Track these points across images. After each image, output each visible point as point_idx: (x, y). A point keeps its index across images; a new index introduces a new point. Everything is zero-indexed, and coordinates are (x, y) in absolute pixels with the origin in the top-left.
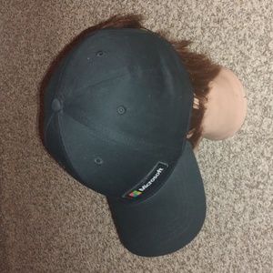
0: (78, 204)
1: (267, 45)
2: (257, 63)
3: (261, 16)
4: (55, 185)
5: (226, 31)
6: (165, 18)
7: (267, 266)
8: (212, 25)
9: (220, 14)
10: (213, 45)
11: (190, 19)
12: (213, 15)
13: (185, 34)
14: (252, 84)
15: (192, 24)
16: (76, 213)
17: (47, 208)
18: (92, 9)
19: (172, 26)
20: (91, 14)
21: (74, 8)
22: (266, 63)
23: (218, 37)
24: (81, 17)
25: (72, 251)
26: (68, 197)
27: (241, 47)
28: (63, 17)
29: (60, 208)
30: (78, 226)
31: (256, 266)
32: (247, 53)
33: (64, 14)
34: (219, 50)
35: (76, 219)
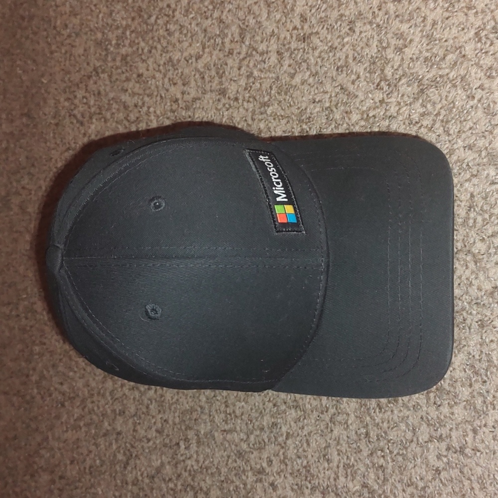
0: (80, 384)
1: (382, 71)
2: (369, 103)
3: (371, 23)
4: (41, 355)
5: (317, 53)
6: (219, 41)
7: (400, 459)
8: (293, 45)
9: (306, 27)
10: (298, 79)
11: (258, 38)
12: (295, 28)
13: (251, 65)
15: (262, 47)
16: (78, 401)
17: (28, 397)
18: (99, 35)
19: (231, 53)
20: (98, 44)
21: (69, 36)
22: (382, 102)
23: (304, 65)
24: (81, 51)
25: (72, 472)
26: (64, 374)
27: (342, 78)
28: (52, 53)
29: (50, 395)
30: (82, 424)
31: (382, 461)
32: (351, 88)
33: (54, 47)
34: (306, 87)
35: (77, 412)
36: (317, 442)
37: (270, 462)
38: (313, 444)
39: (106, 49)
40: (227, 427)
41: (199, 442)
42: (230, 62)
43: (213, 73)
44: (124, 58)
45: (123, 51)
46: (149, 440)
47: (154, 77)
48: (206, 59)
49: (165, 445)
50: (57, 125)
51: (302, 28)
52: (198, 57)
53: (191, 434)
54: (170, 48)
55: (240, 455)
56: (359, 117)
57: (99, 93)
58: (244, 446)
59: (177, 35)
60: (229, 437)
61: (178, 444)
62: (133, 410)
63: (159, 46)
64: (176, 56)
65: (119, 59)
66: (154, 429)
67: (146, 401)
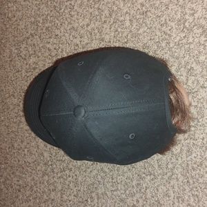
0: (29, 179)
1: (184, 24)
2: (178, 38)
3: (177, 5)
4: (5, 169)
5: (150, 19)
6: (98, 17)
8: (138, 17)
10: (141, 31)
11: (119, 15)
12: (138, 9)
13: (117, 26)
14: (176, 54)
15: (122, 18)
16: (28, 188)
18: (33, 20)
19: (105, 22)
20: (32, 23)
21: (16, 21)
22: (185, 37)
23: (144, 25)
24: (23, 27)
26: (19, 176)
27: (164, 28)
28: (7, 28)
29: (12, 187)
30: (31, 198)
31: (196, 193)
32: (169, 32)
33: (8, 26)
34: (146, 34)
35: (28, 193)
36: (162, 189)
37: (138, 201)
38: (160, 190)
39: (37, 25)
40: (113, 189)
41: (98, 198)
42: (105, 26)
43: (96, 31)
44: (47, 28)
45: (47, 25)
46: (70, 201)
47: (64, 35)
48: (92, 25)
49: (79, 202)
50: (11, 61)
51: (142, 9)
52: (88, 25)
53: (94, 195)
54: (72, 22)
55: (122, 200)
56: (173, 45)
57: (34, 45)
58: (124, 196)
59: (76, 16)
60: (115, 193)
61: (87, 200)
62: (60, 188)
63: (66, 22)
64: (76, 25)
65: (44, 29)
66: (72, 195)
67: (67, 183)
